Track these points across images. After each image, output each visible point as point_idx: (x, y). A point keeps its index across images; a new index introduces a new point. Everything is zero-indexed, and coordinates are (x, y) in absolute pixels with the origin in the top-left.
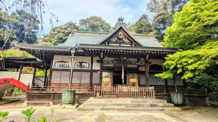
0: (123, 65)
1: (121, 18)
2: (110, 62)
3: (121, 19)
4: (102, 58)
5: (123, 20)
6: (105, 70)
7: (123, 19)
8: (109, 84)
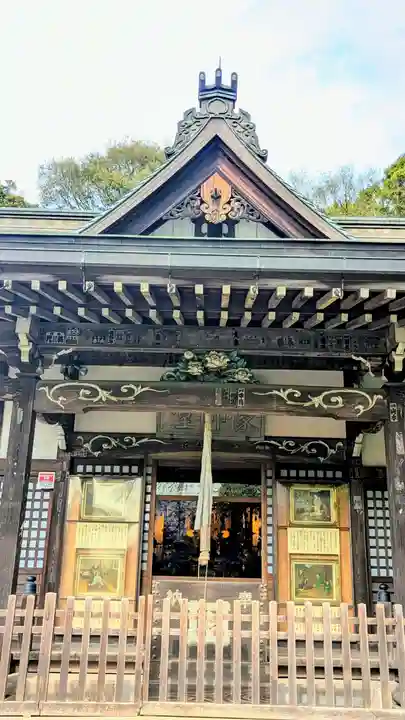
0: (207, 418)
1: (219, 79)
2: (95, 393)
3: (218, 87)
4: (25, 359)
5: (233, 89)
6: (89, 460)
7: (234, 83)
8: (120, 569)
